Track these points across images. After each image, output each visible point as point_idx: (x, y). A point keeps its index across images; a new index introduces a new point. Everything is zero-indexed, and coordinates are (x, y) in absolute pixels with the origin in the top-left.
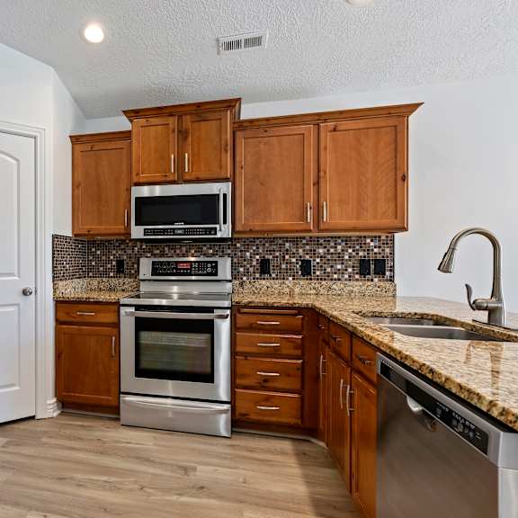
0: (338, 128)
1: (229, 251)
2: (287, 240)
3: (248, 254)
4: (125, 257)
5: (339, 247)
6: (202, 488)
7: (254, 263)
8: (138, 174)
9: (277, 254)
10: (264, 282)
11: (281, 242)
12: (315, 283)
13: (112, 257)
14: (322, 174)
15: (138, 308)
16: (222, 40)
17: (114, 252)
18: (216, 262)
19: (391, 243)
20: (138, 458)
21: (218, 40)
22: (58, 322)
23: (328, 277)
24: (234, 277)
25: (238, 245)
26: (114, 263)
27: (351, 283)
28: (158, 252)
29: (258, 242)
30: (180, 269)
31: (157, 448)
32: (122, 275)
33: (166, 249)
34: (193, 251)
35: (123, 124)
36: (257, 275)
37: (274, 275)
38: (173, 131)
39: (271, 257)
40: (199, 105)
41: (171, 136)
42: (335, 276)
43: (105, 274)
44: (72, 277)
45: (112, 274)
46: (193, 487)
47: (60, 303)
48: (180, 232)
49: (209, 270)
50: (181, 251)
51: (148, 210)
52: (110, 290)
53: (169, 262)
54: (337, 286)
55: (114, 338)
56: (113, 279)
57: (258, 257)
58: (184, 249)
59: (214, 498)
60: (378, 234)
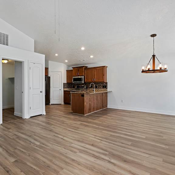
5: (100, 84)
8: (73, 75)
12: (97, 89)
22: (64, 93)
23: (99, 88)
24: (87, 88)
27: (102, 89)
35: (72, 69)
41: (77, 70)
43: (72, 88)
44: (66, 88)
47: (64, 91)
51: (75, 80)
54: (100, 89)
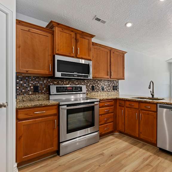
0: (115, 53)
1: (83, 83)
2: (99, 80)
3: (88, 84)
4: (39, 85)
5: (109, 83)
6: (112, 155)
7: (90, 87)
8: (58, 50)
9: (96, 84)
10: (93, 93)
11: (97, 81)
12: (105, 93)
13: (30, 85)
14: (111, 64)
15: (68, 105)
16: (97, 17)
17: (32, 82)
18: (81, 87)
19: (118, 82)
20: (84, 161)
21: (96, 16)
25: (86, 81)
26: (32, 87)
27: (112, 92)
28: (56, 83)
29: (91, 81)
30: (69, 90)
31: (85, 155)
32: (37, 93)
33: (60, 81)
34: (71, 83)
36: (91, 91)
37: (95, 91)
38: (73, 38)
39: (94, 85)
40: (83, 32)
41: (72, 39)
42: (109, 91)
43: (26, 93)
45: (30, 93)
46: (110, 157)
48: (76, 76)
49: (79, 90)
50: (66, 83)
52: (30, 100)
53: (60, 87)
54: (109, 93)
55: (56, 120)
56: (32, 95)
57: (91, 85)
58: (67, 82)
59: (117, 155)
60: (116, 80)
